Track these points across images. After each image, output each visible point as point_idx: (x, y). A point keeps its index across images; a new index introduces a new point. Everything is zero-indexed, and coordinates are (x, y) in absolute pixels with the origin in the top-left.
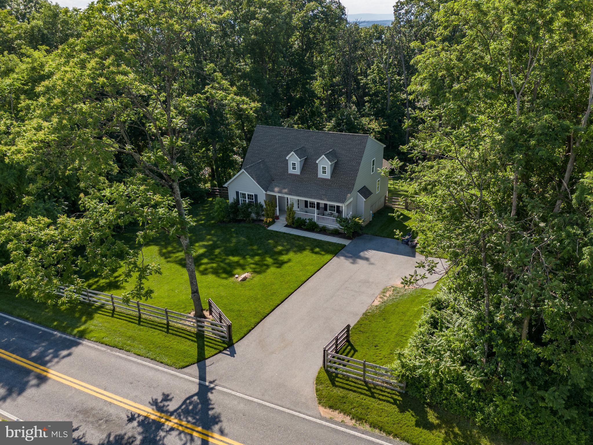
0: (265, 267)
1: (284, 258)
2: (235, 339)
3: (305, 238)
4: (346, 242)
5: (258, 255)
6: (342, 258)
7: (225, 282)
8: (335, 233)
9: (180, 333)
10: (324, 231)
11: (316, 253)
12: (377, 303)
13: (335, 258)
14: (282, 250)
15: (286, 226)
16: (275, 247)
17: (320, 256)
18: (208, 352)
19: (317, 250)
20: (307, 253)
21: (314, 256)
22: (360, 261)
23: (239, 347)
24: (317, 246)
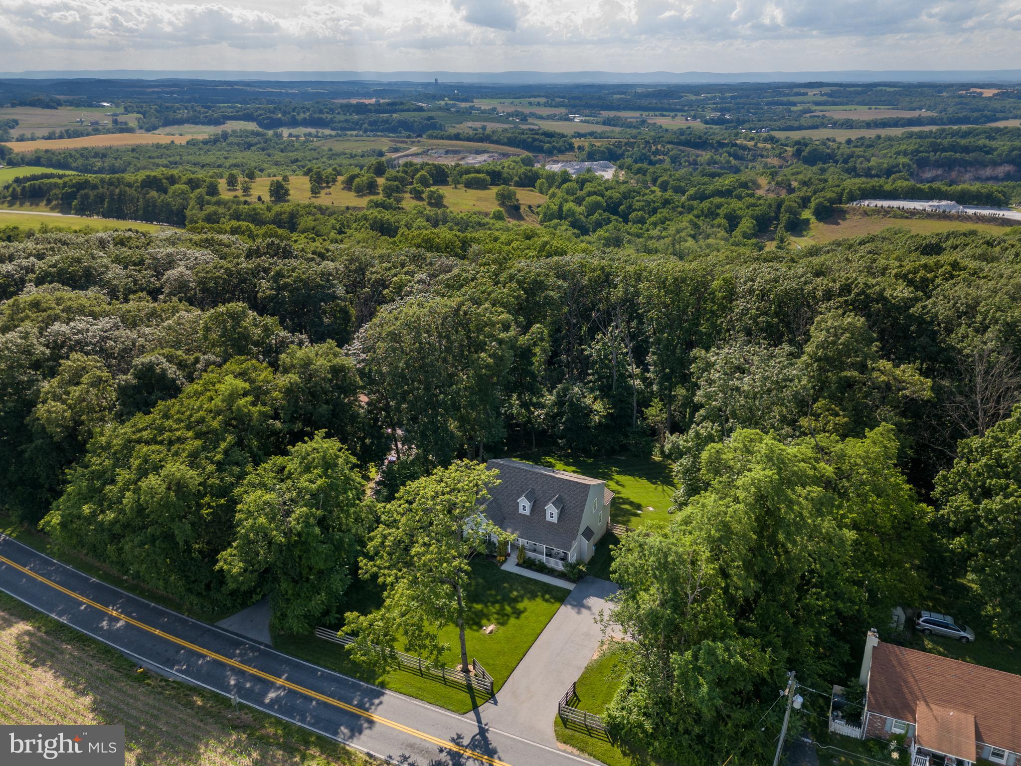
0: (506, 618)
1: (520, 606)
2: (495, 690)
3: (536, 582)
4: (570, 586)
5: (497, 602)
6: (569, 607)
7: (476, 634)
8: (561, 575)
9: (454, 685)
10: (551, 572)
11: (547, 601)
12: (595, 657)
13: (563, 607)
14: (517, 596)
15: (518, 565)
16: (511, 592)
17: (550, 605)
18: (479, 701)
19: (547, 596)
20: (539, 600)
21: (545, 603)
22: (584, 611)
23: (498, 696)
24: (546, 592)
